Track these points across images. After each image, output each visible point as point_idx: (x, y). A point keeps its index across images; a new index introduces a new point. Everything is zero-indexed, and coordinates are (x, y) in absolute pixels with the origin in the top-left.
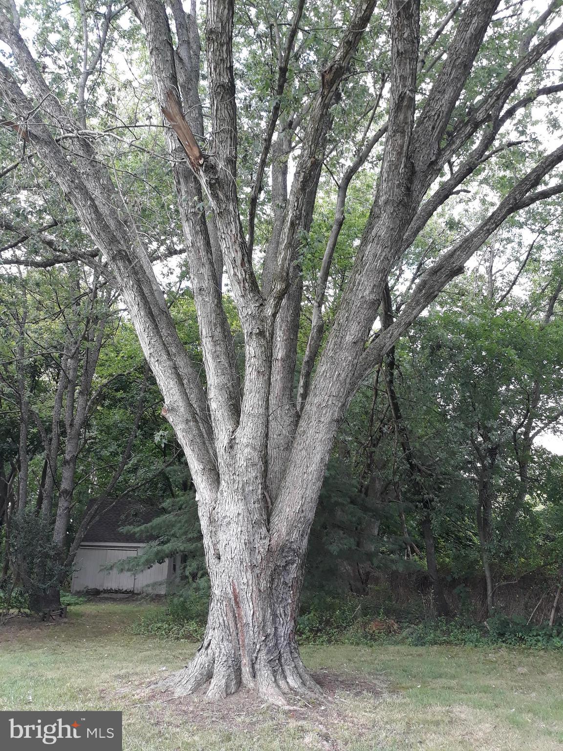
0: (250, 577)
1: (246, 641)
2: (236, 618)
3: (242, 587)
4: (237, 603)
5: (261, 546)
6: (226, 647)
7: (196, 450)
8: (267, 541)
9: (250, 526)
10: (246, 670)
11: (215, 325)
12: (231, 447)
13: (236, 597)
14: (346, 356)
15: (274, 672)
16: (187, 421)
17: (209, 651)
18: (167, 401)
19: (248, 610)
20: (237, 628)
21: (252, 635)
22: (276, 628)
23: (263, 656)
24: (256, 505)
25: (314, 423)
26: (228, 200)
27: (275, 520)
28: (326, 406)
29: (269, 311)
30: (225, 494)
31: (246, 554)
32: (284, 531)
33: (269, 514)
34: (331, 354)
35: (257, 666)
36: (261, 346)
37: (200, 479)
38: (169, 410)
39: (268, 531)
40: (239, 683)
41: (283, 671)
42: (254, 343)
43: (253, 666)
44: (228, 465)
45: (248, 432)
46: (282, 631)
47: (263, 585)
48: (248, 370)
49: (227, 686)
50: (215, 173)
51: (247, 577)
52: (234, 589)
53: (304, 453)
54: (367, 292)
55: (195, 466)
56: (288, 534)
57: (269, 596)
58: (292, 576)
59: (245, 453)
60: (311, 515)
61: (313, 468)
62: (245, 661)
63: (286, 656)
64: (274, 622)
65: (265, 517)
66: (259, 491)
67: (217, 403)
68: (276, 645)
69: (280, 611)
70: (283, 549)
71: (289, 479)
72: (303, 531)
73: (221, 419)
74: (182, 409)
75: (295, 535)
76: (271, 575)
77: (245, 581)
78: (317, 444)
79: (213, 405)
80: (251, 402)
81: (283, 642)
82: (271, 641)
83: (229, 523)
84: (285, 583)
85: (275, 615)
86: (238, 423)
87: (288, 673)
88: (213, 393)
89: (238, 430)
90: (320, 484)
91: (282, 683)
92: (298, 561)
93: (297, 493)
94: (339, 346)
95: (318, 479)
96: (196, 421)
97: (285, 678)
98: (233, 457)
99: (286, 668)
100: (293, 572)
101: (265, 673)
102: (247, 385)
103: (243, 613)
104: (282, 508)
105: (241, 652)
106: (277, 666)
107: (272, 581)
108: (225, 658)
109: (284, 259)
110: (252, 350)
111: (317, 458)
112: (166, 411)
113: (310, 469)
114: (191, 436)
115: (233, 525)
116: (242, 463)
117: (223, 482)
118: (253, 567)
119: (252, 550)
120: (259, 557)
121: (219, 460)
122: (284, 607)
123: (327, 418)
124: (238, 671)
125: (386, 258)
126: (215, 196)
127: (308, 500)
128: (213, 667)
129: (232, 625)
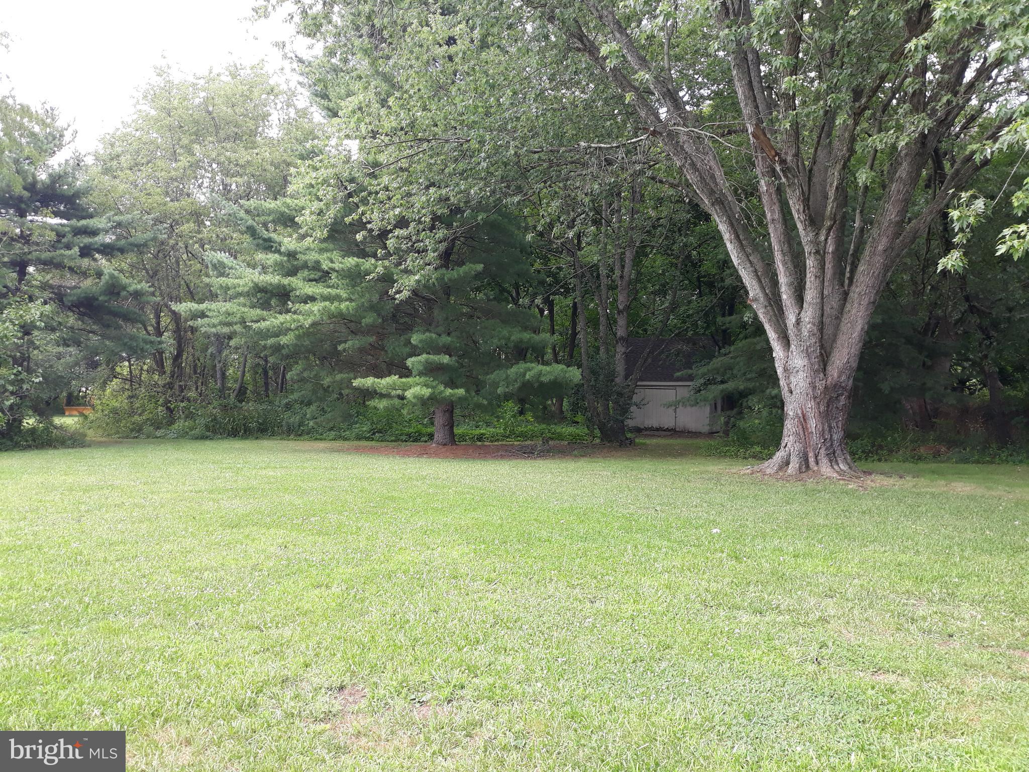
0: (813, 404)
1: (812, 443)
2: (805, 429)
3: (808, 410)
4: (805, 420)
5: (820, 385)
6: (798, 446)
7: (773, 325)
8: (824, 382)
9: (812, 373)
10: (812, 460)
11: (784, 242)
12: (798, 324)
13: (804, 416)
14: (879, 260)
15: (831, 461)
16: (766, 307)
17: (787, 449)
18: (751, 295)
19: (812, 424)
20: (805, 435)
21: (815, 439)
22: (831, 435)
23: (823, 451)
24: (816, 360)
25: (856, 305)
26: (794, 177)
27: (829, 368)
28: (865, 294)
29: (823, 238)
30: (794, 353)
31: (810, 391)
32: (836, 375)
33: (825, 365)
34: (868, 258)
35: (819, 458)
36: (817, 260)
37: (776, 344)
38: (753, 300)
39: (825, 375)
40: (808, 467)
41: (836, 461)
42: (812, 258)
43: (816, 457)
44: (796, 336)
45: (809, 315)
46: (835, 437)
47: (822, 408)
48: (808, 275)
49: (800, 468)
50: (786, 163)
51: (810, 404)
52: (803, 411)
53: (849, 324)
54: (893, 216)
55: (772, 335)
56: (839, 377)
57: (826, 416)
58: (841, 403)
59: (807, 327)
60: (855, 365)
61: (855, 335)
62: (811, 455)
63: (838, 452)
64: (830, 431)
65: (822, 367)
66: (818, 351)
67: (786, 296)
68: (832, 445)
69: (834, 424)
70: (836, 386)
71: (839, 342)
72: (850, 375)
73: (790, 305)
74: (762, 299)
75: (843, 378)
76: (827, 403)
77: (810, 406)
78: (859, 319)
79: (784, 297)
80: (810, 295)
81: (836, 444)
82: (828, 444)
83: (798, 371)
84: (837, 408)
85: (830, 428)
86: (802, 307)
87: (840, 462)
88: (783, 289)
89: (803, 313)
90: (861, 344)
91: (836, 467)
92: (846, 394)
93: (845, 351)
94: (873, 254)
95: (859, 342)
96: (771, 306)
97: (838, 464)
98: (799, 330)
99: (839, 459)
100: (843, 400)
101: (824, 461)
102: (808, 285)
103: (809, 426)
104: (834, 361)
105: (808, 449)
106: (832, 458)
107: (828, 406)
108: (797, 453)
109: (832, 207)
110: (810, 263)
111: (859, 328)
112: (751, 301)
113: (853, 336)
114: (769, 317)
115: (801, 373)
116: (805, 333)
117: (793, 346)
118: (815, 398)
119: (814, 388)
120: (819, 392)
121: (789, 332)
122: (836, 423)
123: (865, 302)
124: (806, 460)
125: (907, 191)
126: (786, 176)
127: (853, 355)
128: (790, 458)
129: (801, 433)
